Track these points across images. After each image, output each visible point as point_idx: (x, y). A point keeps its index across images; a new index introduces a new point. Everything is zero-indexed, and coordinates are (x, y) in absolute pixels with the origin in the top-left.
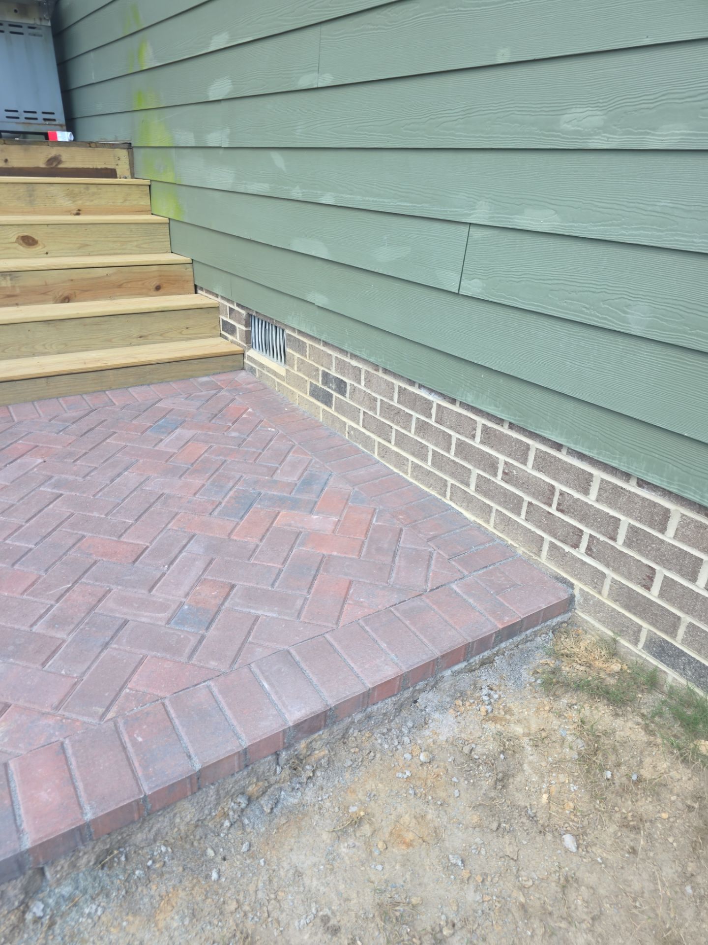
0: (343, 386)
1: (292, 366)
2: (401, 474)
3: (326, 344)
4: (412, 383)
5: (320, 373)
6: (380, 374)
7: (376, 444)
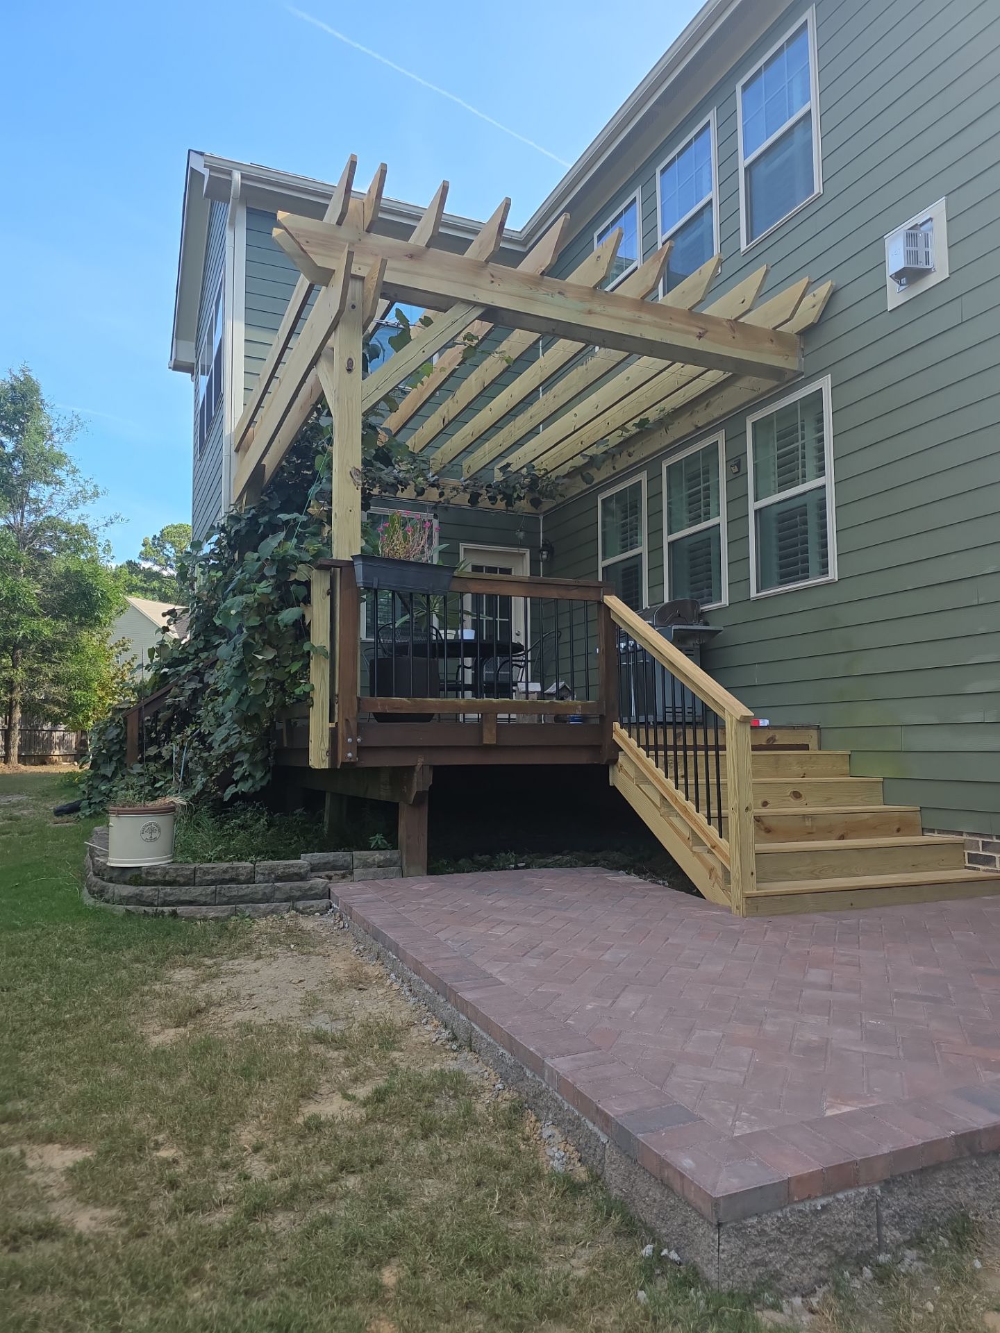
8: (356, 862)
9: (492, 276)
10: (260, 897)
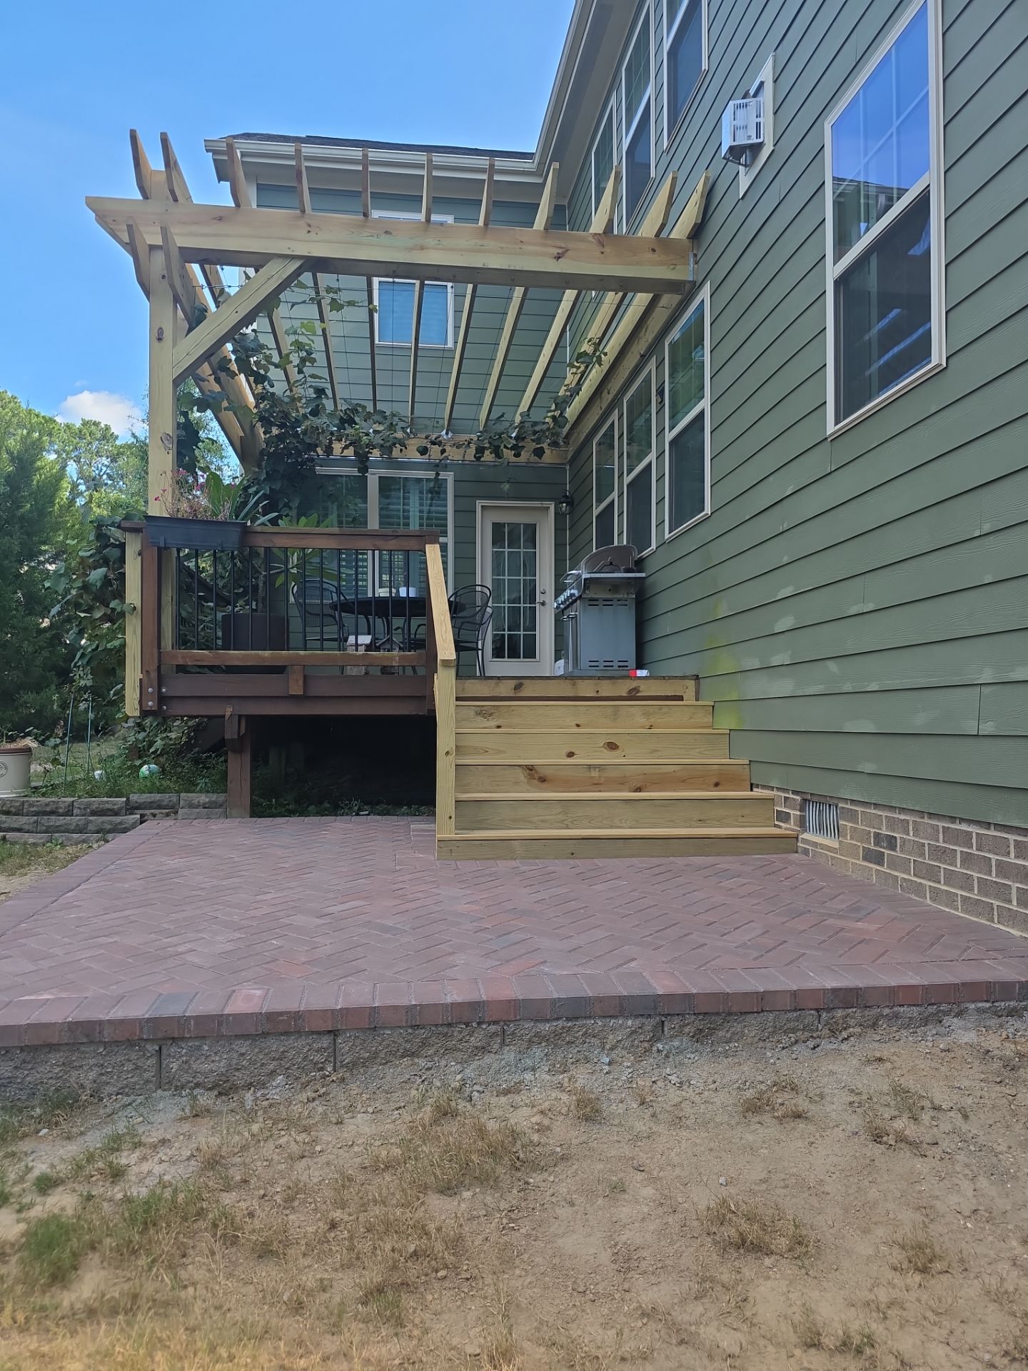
0: (893, 841)
1: (845, 837)
2: (952, 912)
3: (876, 806)
4: (953, 819)
5: (872, 835)
6: (926, 820)
7: (928, 888)
8: (182, 802)
9: (309, 226)
10: (73, 828)
